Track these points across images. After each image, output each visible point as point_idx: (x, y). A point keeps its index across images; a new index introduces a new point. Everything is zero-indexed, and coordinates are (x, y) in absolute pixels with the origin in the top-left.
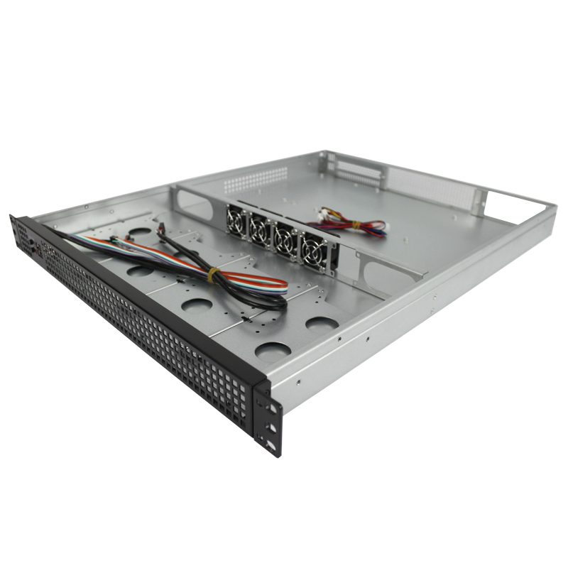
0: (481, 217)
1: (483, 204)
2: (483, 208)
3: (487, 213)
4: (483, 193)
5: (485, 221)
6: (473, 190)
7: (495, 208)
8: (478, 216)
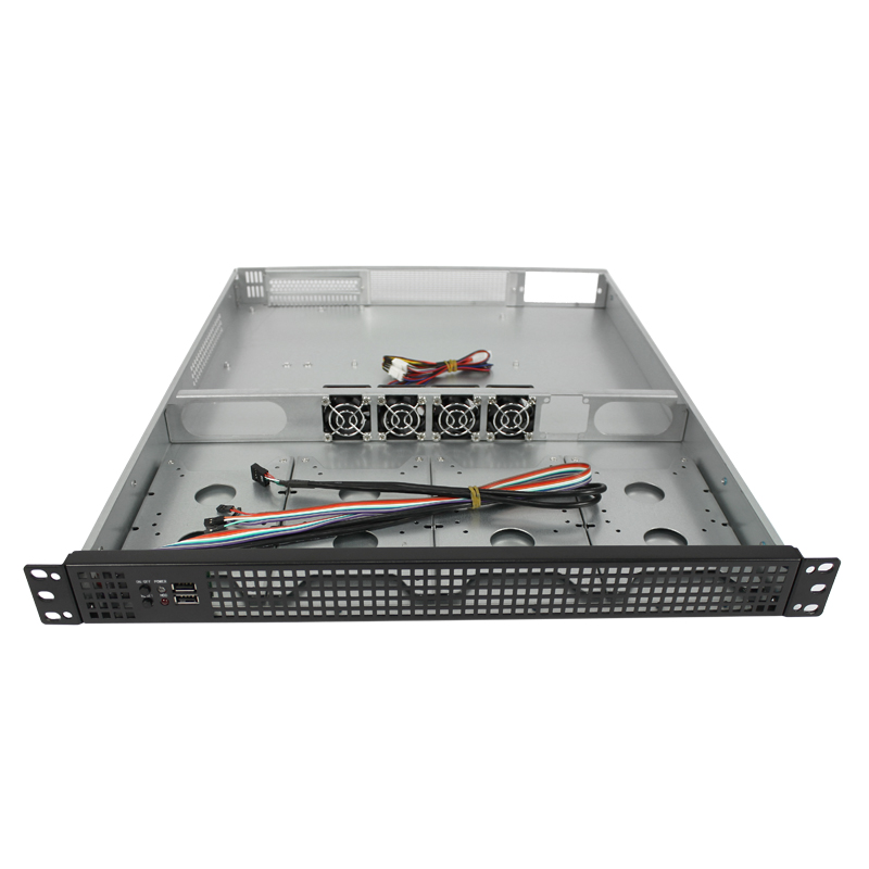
0: (520, 306)
1: (521, 289)
2: (522, 294)
3: (527, 299)
4: (518, 276)
5: (525, 309)
6: (504, 275)
7: (536, 291)
8: (516, 307)
